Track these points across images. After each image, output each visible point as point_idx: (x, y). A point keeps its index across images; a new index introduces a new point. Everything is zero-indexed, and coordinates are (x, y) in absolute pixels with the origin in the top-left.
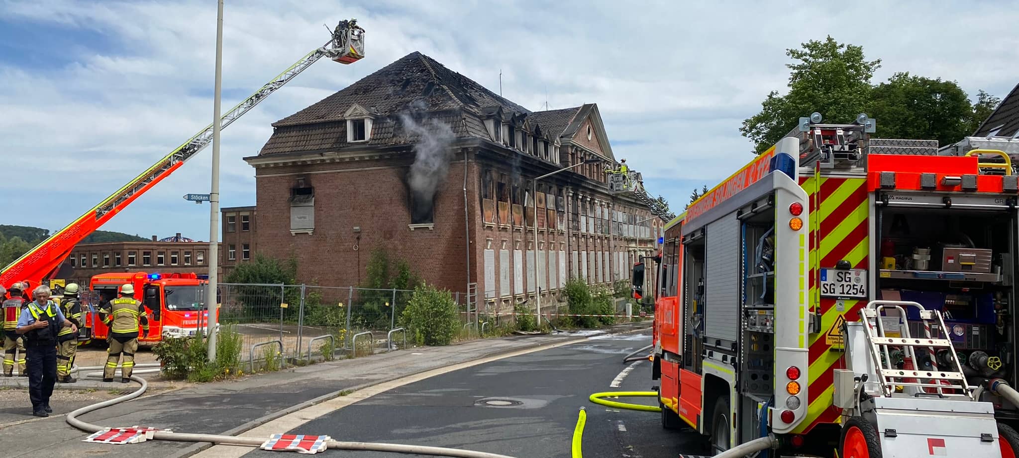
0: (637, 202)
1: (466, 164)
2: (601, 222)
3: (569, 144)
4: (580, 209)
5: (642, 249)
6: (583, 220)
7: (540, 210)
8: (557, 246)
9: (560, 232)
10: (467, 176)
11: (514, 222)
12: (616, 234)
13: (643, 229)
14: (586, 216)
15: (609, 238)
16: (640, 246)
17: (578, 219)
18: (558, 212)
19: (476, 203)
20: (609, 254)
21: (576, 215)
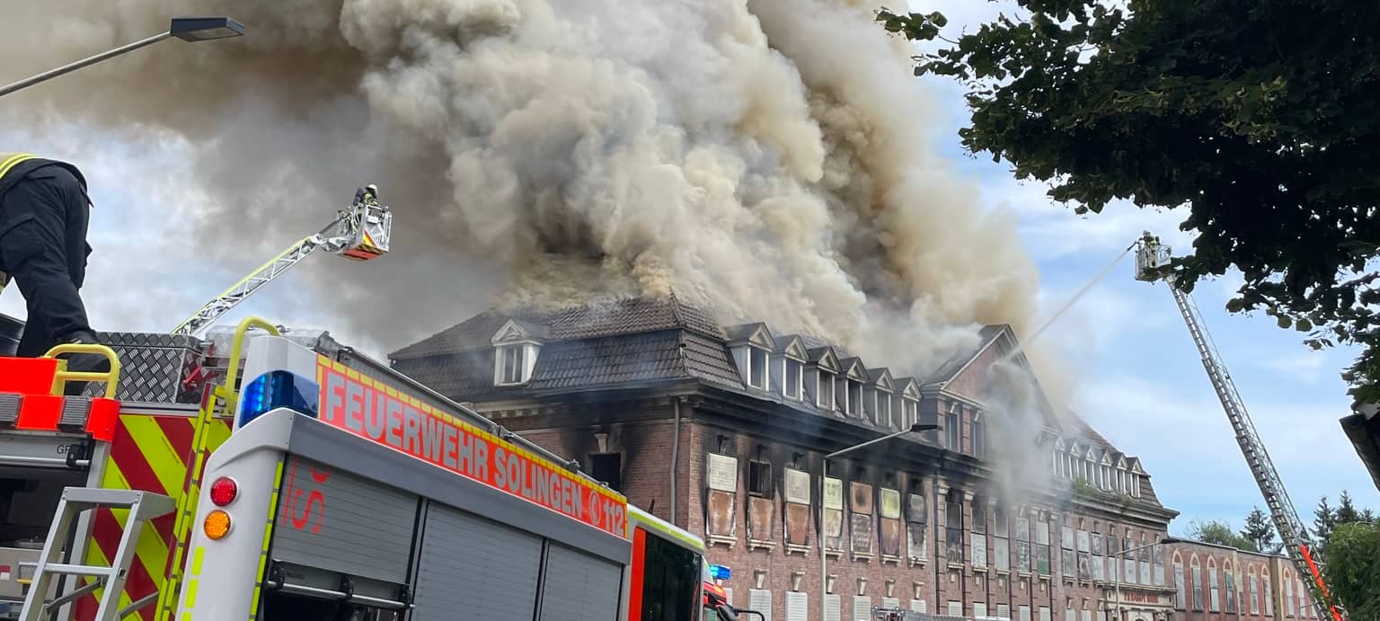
0: (1124, 514)
1: (677, 425)
2: (1030, 547)
3: (939, 397)
4: (969, 521)
5: (1142, 608)
6: (977, 543)
7: (858, 519)
8: (905, 589)
9: (913, 562)
10: (678, 448)
11: (789, 536)
12: (1071, 574)
13: (1145, 567)
14: (986, 535)
15: (1050, 581)
16: (1135, 602)
17: (963, 540)
18: (908, 522)
19: (691, 498)
20: (1051, 613)
21: (957, 531)
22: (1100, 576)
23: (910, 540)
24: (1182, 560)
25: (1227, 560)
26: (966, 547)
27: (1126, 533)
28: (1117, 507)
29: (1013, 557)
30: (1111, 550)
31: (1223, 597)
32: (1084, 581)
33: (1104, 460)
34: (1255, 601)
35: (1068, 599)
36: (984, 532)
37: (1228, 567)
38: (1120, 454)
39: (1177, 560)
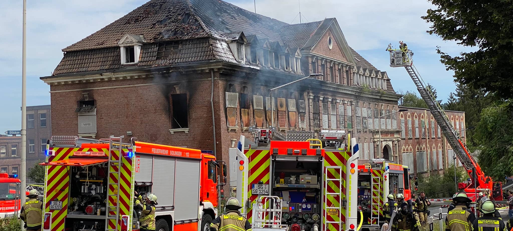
0: (382, 98)
1: (213, 81)
2: (344, 118)
3: (309, 55)
4: (321, 108)
5: (388, 139)
6: (325, 118)
7: (281, 113)
10: (214, 91)
11: (256, 124)
12: (360, 128)
13: (389, 121)
14: (328, 114)
15: (352, 131)
16: (385, 137)
17: (319, 117)
18: (299, 113)
19: (222, 111)
21: (317, 114)
22: (371, 127)
23: (300, 120)
24: (404, 117)
25: (422, 114)
26: (320, 121)
27: (382, 107)
28: (378, 95)
29: (338, 122)
30: (375, 115)
31: (420, 131)
32: (365, 130)
33: (372, 75)
34: (433, 132)
35: (360, 139)
36: (327, 113)
37: (423, 118)
38: (378, 71)
39: (402, 116)
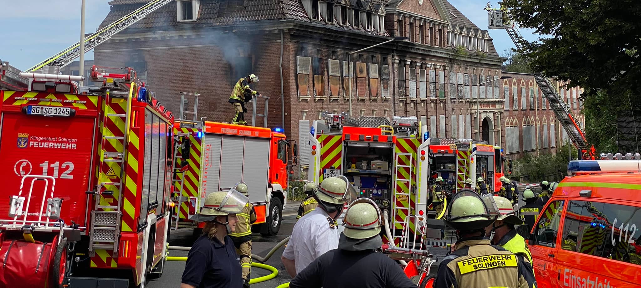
0: (481, 62)
1: (282, 43)
2: (436, 85)
3: (395, 12)
4: (408, 75)
5: (488, 111)
6: (412, 85)
7: (360, 80)
8: (381, 112)
9: (384, 99)
10: (283, 54)
11: (331, 93)
12: (455, 97)
13: (490, 89)
14: (416, 81)
15: (445, 101)
16: (485, 108)
17: (406, 85)
18: (382, 79)
19: (291, 78)
20: (445, 118)
21: (403, 81)
22: (468, 96)
23: (382, 88)
24: (508, 84)
25: (531, 81)
26: (407, 89)
27: (481, 72)
28: (477, 59)
29: (428, 91)
30: (474, 82)
31: (528, 101)
32: (461, 100)
33: (470, 34)
34: (544, 102)
35: (453, 109)
36: (415, 80)
37: (531, 85)
38: (478, 29)
39: (506, 84)
